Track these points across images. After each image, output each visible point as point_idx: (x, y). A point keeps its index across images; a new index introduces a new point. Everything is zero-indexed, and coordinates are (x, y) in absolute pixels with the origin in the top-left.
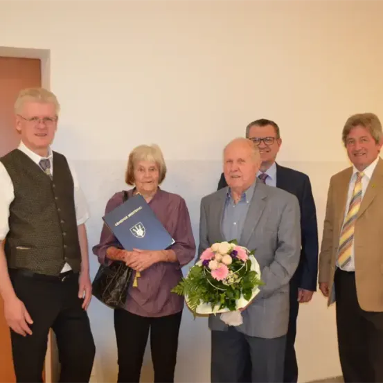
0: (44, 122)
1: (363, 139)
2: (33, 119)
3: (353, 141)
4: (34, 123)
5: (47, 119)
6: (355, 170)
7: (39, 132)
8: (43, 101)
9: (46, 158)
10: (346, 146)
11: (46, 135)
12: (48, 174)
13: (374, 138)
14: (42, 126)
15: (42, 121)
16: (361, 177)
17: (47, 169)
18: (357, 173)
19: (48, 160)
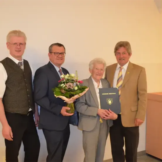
0: (19, 46)
1: (124, 53)
2: (14, 44)
3: (119, 53)
4: (15, 46)
5: (21, 44)
6: (119, 66)
7: (17, 50)
8: (19, 36)
9: (21, 61)
10: (116, 55)
11: (20, 51)
12: (22, 68)
13: (128, 53)
14: (19, 47)
15: (18, 45)
16: (122, 69)
17: (21, 66)
18: (120, 67)
19: (21, 62)
